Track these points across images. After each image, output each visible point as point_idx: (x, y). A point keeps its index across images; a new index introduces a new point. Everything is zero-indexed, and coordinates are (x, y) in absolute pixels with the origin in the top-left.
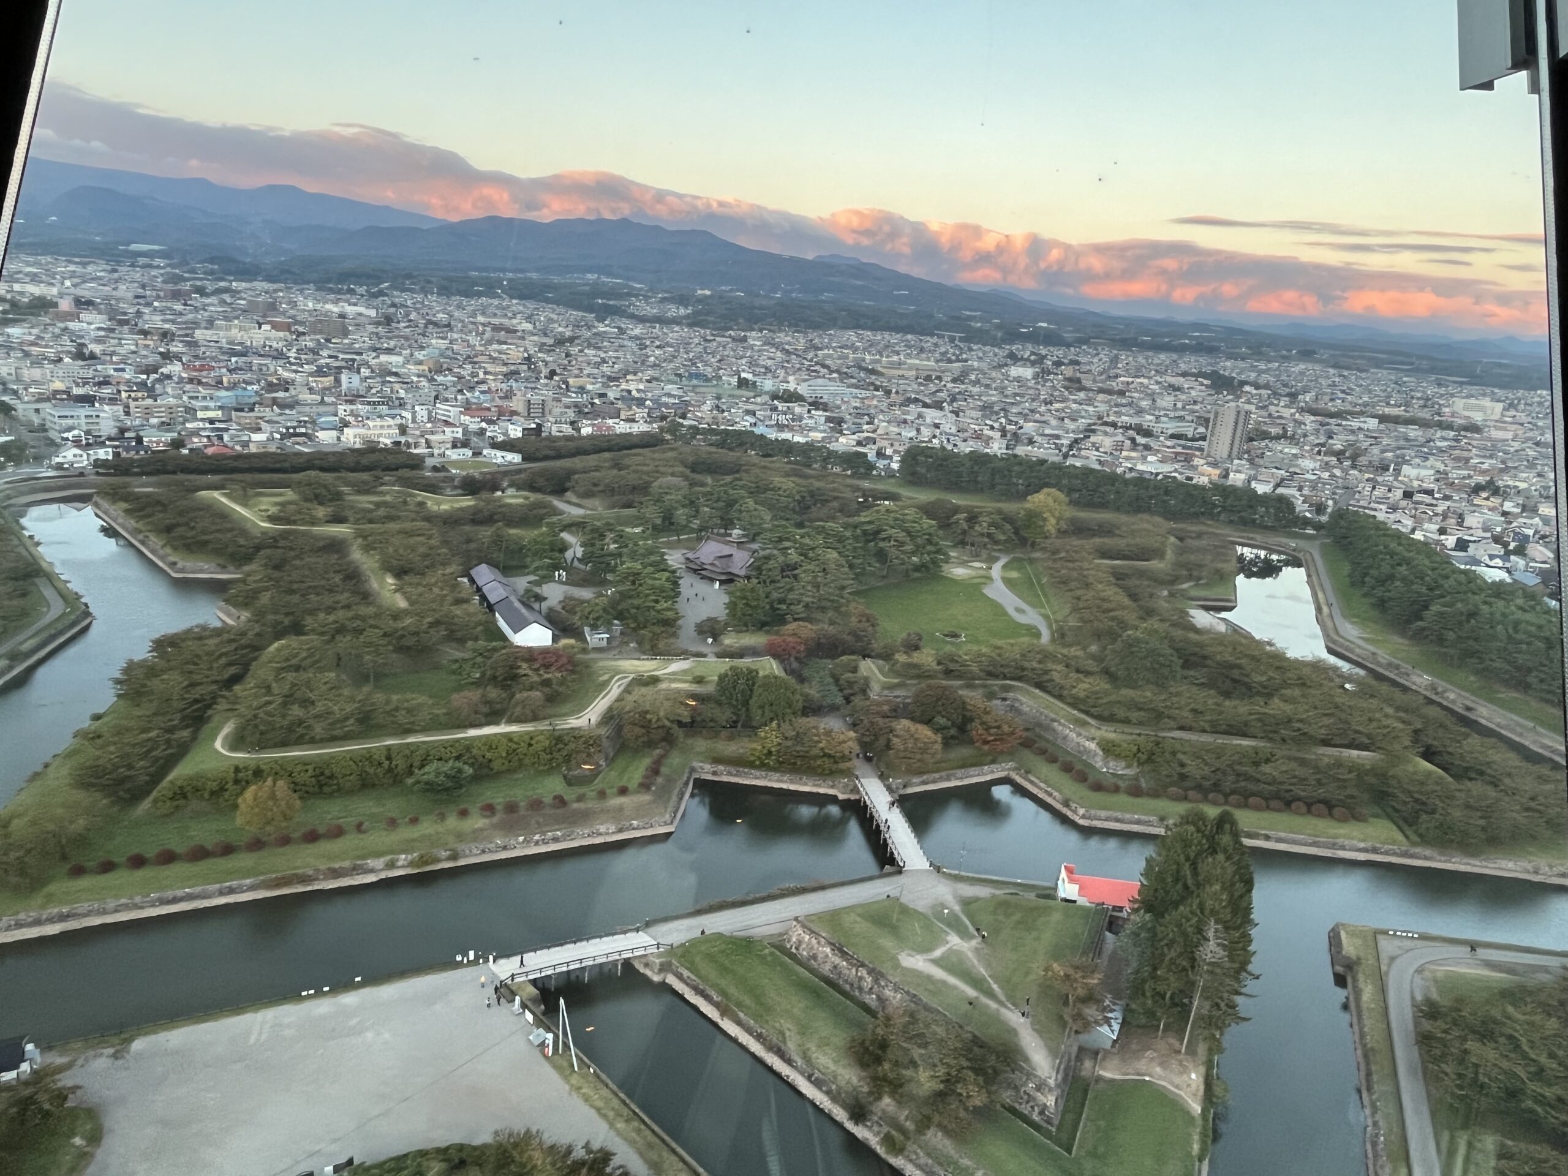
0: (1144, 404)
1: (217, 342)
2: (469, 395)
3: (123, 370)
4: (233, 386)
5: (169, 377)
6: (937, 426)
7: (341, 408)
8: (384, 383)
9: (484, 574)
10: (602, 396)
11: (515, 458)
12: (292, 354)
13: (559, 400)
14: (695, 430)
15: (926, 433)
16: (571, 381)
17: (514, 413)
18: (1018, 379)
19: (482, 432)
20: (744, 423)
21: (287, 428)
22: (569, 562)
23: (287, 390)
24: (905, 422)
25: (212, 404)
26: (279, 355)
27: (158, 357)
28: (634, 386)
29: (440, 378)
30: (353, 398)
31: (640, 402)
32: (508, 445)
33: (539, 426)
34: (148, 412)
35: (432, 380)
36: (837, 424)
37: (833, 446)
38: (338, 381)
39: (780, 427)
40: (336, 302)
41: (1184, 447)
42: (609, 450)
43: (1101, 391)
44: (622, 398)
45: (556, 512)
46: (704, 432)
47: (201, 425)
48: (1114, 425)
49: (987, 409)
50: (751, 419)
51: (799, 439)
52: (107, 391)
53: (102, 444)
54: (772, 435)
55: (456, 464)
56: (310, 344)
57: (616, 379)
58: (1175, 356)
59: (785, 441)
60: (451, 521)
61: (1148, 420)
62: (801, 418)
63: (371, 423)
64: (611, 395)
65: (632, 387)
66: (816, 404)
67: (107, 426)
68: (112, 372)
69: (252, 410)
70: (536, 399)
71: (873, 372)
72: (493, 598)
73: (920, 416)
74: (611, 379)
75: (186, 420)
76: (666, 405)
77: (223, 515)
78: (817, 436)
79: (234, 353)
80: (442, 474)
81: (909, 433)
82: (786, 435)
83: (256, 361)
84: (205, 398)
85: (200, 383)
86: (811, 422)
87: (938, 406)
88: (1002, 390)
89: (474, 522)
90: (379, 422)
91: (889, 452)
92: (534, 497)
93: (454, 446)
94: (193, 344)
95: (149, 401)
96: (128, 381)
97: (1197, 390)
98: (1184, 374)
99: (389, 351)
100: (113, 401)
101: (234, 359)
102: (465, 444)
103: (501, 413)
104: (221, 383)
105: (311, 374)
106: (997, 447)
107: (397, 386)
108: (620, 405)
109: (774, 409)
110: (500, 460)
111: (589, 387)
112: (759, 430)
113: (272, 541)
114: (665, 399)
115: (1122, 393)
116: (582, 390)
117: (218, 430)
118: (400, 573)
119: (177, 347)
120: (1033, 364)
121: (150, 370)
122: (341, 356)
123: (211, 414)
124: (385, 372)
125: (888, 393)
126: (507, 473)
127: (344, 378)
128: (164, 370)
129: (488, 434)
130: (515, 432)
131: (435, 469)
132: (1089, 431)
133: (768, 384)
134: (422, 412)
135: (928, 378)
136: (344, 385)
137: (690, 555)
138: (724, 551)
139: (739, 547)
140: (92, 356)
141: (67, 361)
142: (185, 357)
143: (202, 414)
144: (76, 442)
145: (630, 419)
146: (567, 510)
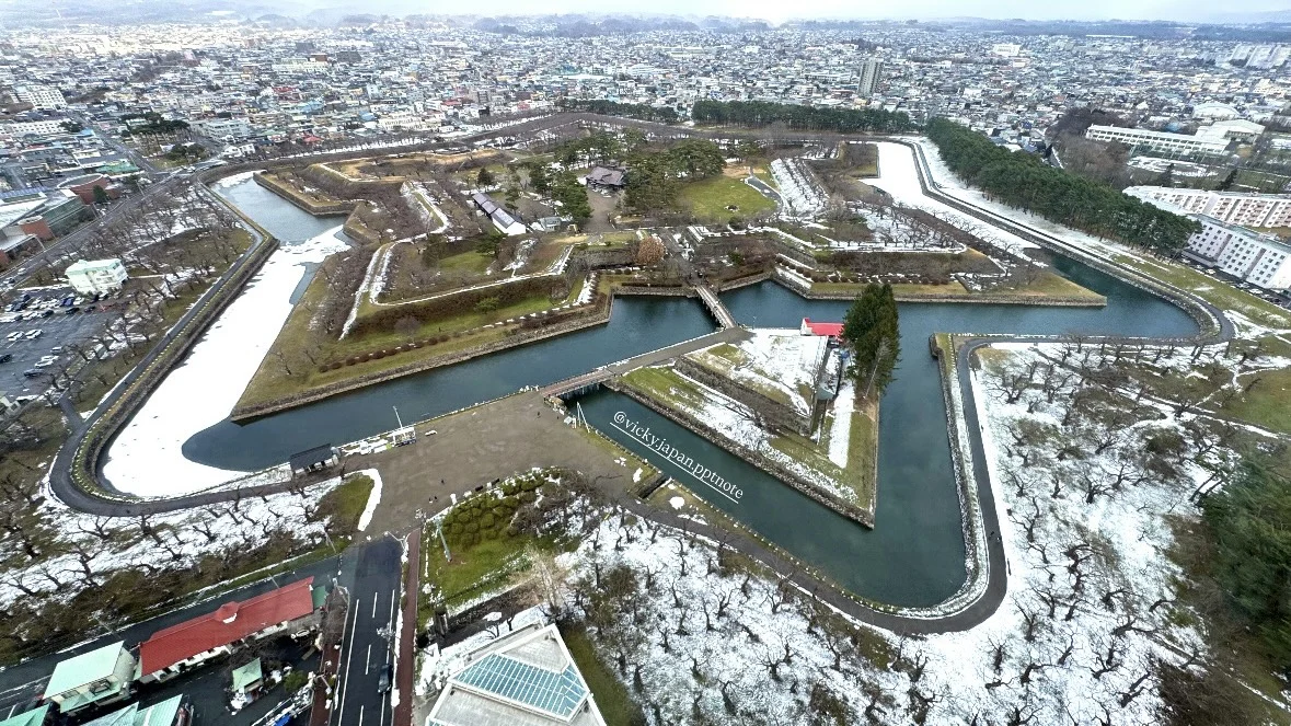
0: (822, 63)
1: (287, 72)
2: (442, 92)
3: (239, 95)
4: (306, 99)
5: (267, 97)
6: (708, 87)
7: (373, 106)
8: (392, 89)
9: (480, 197)
10: (517, 86)
11: (480, 130)
12: (333, 75)
13: (493, 91)
14: (575, 102)
15: (702, 94)
16: (498, 78)
17: (471, 101)
18: (750, 54)
19: (456, 114)
20: (602, 96)
22: (524, 186)
23: (339, 99)
24: (690, 86)
25: (298, 111)
26: (323, 77)
27: (257, 86)
28: (535, 78)
29: (423, 83)
30: (378, 101)
31: (539, 88)
33: (488, 108)
34: (264, 120)
35: (418, 85)
36: (652, 90)
37: (654, 105)
38: (365, 90)
39: (621, 96)
41: (845, 88)
43: (797, 57)
44: (530, 86)
45: (510, 158)
46: (581, 103)
47: (296, 125)
48: (806, 78)
49: (735, 74)
50: (605, 93)
51: (633, 102)
52: (235, 109)
53: (245, 142)
54: (618, 101)
55: (448, 135)
56: (342, 69)
57: (524, 74)
58: (837, 31)
59: (626, 105)
61: (825, 73)
62: (632, 90)
63: (393, 115)
64: (524, 84)
66: (638, 80)
67: (245, 132)
68: (233, 97)
69: (322, 113)
70: (482, 91)
71: (667, 57)
72: (489, 211)
73: (698, 82)
74: (520, 75)
75: (287, 124)
76: (555, 88)
78: (642, 100)
79: (299, 78)
82: (626, 101)
83: (314, 82)
84: (293, 108)
85: (287, 99)
86: (638, 92)
87: (707, 74)
88: (741, 62)
90: (397, 114)
91: (684, 106)
93: (443, 125)
94: (274, 75)
95: (262, 113)
96: (245, 101)
97: (850, 52)
98: (844, 40)
99: (388, 69)
100: (242, 115)
101: (301, 82)
102: (449, 123)
103: (464, 101)
104: (298, 97)
105: (348, 87)
106: (743, 98)
107: (400, 91)
108: (529, 90)
109: (616, 86)
111: (509, 81)
112: (611, 99)
114: (555, 85)
115: (809, 58)
116: (505, 83)
117: (308, 127)
119: (265, 78)
120: (758, 42)
121: (255, 93)
122: (362, 75)
123: (300, 118)
124: (389, 82)
125: (677, 68)
127: (368, 87)
128: (263, 93)
129: (460, 116)
130: (475, 113)
132: (793, 83)
133: (610, 70)
134: (419, 106)
135: (700, 58)
136: (370, 93)
137: (588, 176)
138: (607, 172)
139: (615, 168)
140: (218, 88)
141: (205, 92)
142: (272, 84)
143: (295, 118)
144: (231, 142)
146: (515, 157)
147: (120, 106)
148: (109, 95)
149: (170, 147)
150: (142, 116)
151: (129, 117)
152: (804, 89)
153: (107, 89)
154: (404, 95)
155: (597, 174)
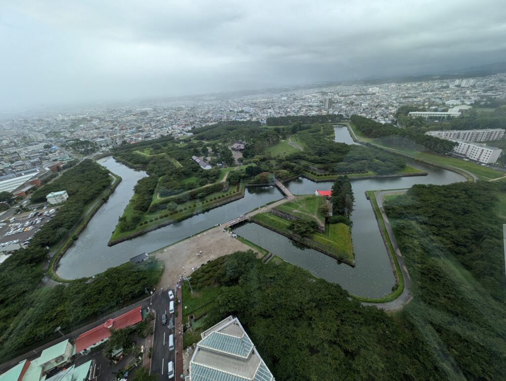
0: (309, 101)
1: (123, 121)
3: (107, 130)
4: (130, 129)
5: (116, 130)
6: (271, 113)
7: (154, 129)
8: (160, 123)
9: (194, 157)
10: (204, 118)
11: (192, 134)
12: (139, 120)
13: (196, 121)
14: (224, 122)
15: (269, 114)
16: (197, 116)
17: (188, 125)
18: (284, 100)
20: (234, 119)
21: (145, 136)
22: (210, 152)
23: (142, 128)
24: (264, 113)
25: (128, 134)
26: (135, 121)
27: (113, 126)
30: (155, 127)
31: (212, 118)
32: (189, 131)
33: (194, 127)
36: (251, 115)
39: (240, 118)
40: (144, 108)
41: (319, 108)
42: (210, 129)
43: (301, 99)
45: (203, 143)
46: (226, 122)
47: (127, 138)
48: (305, 106)
49: (280, 107)
51: (245, 120)
52: (105, 135)
53: (109, 146)
54: (240, 120)
55: (181, 137)
57: (206, 114)
58: (313, 89)
59: (243, 121)
60: (185, 148)
61: (311, 104)
62: (244, 116)
63: (161, 132)
64: (206, 117)
65: (210, 115)
66: (246, 113)
67: (109, 142)
68: (105, 131)
69: (136, 133)
70: (192, 121)
71: (255, 104)
72: (198, 162)
73: (267, 111)
74: (204, 114)
76: (217, 118)
77: (139, 155)
78: (248, 119)
79: (127, 122)
80: (179, 139)
81: (266, 115)
82: (243, 120)
83: (132, 123)
84: (126, 133)
85: (123, 130)
86: (246, 116)
87: (270, 108)
88: (281, 103)
89: (189, 148)
90: (163, 131)
91: (263, 119)
92: (198, 141)
93: (179, 134)
94: (118, 122)
95: (115, 135)
96: (109, 132)
97: (319, 96)
98: (316, 93)
99: (158, 116)
100: (108, 137)
101: (128, 124)
102: (181, 133)
103: (186, 125)
104: (127, 129)
105: (145, 124)
106: (283, 115)
107: (163, 124)
108: (208, 119)
109: (238, 115)
110: (189, 135)
111: (201, 117)
112: (237, 120)
113: (152, 159)
115: (305, 99)
118: (179, 160)
119: (116, 123)
120: (286, 96)
121: (112, 129)
123: (128, 136)
125: (259, 107)
126: (191, 137)
129: (185, 130)
130: (190, 129)
131: (177, 139)
132: (300, 108)
133: (236, 110)
134: (170, 128)
135: (266, 103)
136: (152, 125)
137: (233, 147)
138: (239, 144)
139: (241, 143)
140: (99, 128)
141: (95, 130)
142: (118, 125)
143: (126, 136)
144: (104, 146)
145: (211, 122)
146: (206, 142)
147: (65, 137)
148: (61, 134)
149: (83, 150)
150: (73, 140)
151: (69, 141)
152: (305, 109)
153: (61, 132)
154: (165, 125)
155: (235, 146)
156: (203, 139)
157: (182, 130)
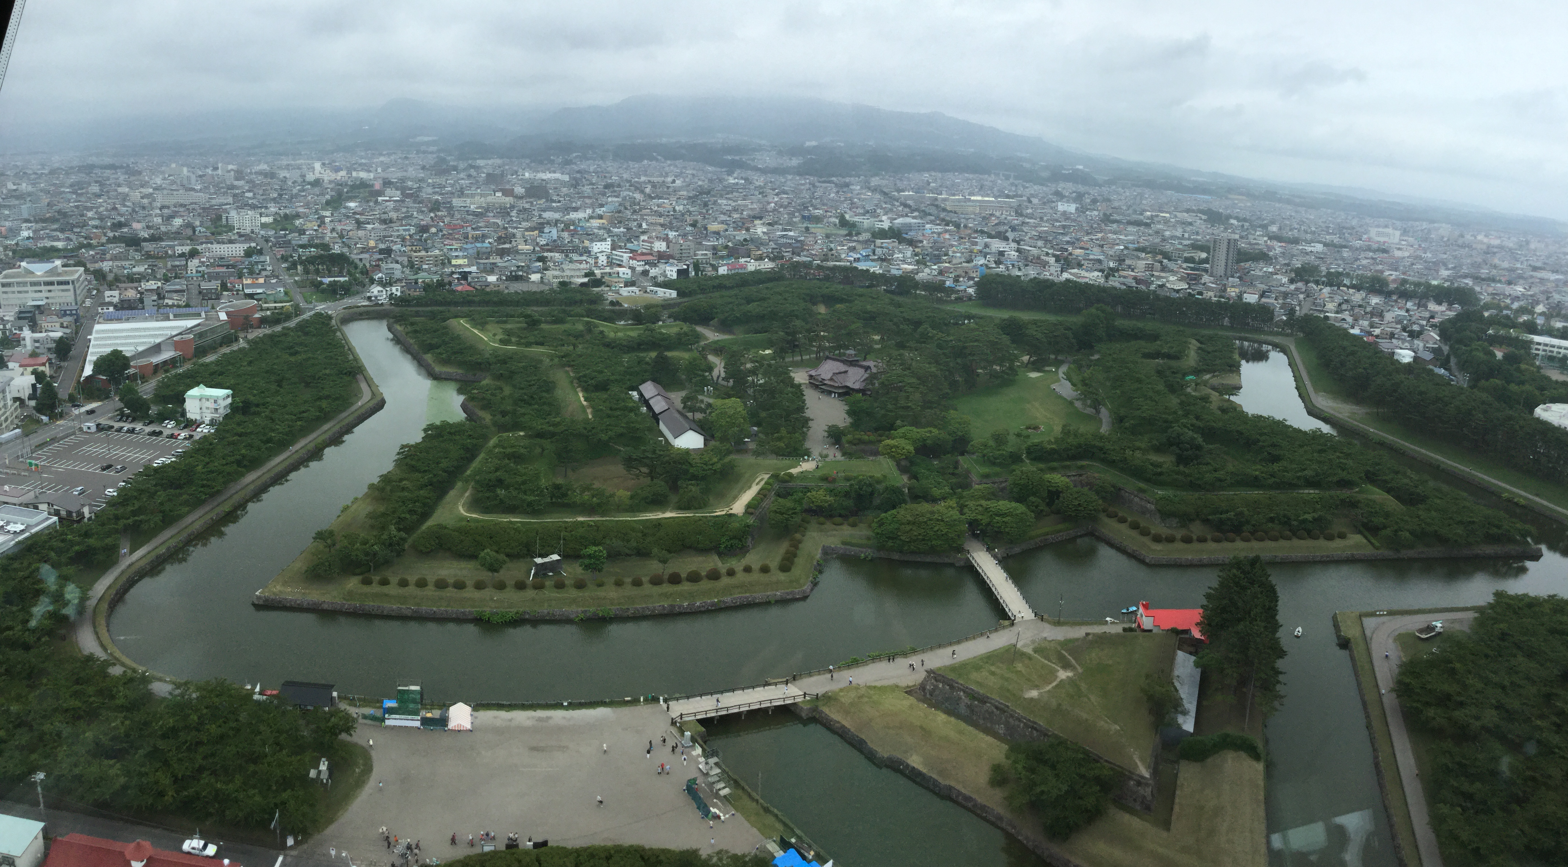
0: (1166, 234)
1: (465, 207)
2: (635, 243)
3: (409, 230)
4: (474, 241)
5: (435, 234)
6: (1002, 255)
7: (544, 255)
9: (649, 389)
10: (734, 239)
11: (672, 294)
12: (514, 212)
13: (700, 244)
14: (810, 267)
15: (992, 261)
16: (710, 227)
17: (670, 257)
18: (1064, 214)
20: (849, 260)
21: (511, 272)
22: (715, 379)
23: (510, 242)
24: (977, 252)
25: (459, 256)
27: (430, 220)
29: (615, 230)
31: (765, 243)
32: (666, 284)
33: (688, 267)
34: (422, 261)
36: (920, 256)
38: (541, 234)
40: (544, 171)
42: (743, 285)
43: (1131, 223)
44: (751, 240)
45: (702, 337)
46: (817, 268)
47: (452, 272)
48: (1143, 250)
50: (854, 255)
52: (398, 246)
53: (394, 283)
54: (872, 268)
55: (627, 298)
56: (527, 206)
59: (882, 275)
61: (1169, 246)
62: (893, 253)
63: (565, 267)
65: (761, 228)
66: (906, 239)
67: (398, 271)
68: (402, 232)
69: (488, 258)
70: (686, 244)
72: (657, 409)
73: (988, 246)
74: (741, 224)
75: (443, 268)
76: (786, 245)
78: (905, 268)
79: (477, 215)
80: (617, 308)
81: (979, 261)
82: (883, 269)
84: (456, 250)
85: (454, 238)
86: (901, 256)
87: (1000, 235)
88: (1052, 222)
89: (641, 348)
90: (572, 266)
91: (964, 279)
92: (685, 326)
93: (626, 285)
97: (1197, 224)
98: (1188, 209)
99: (577, 209)
100: (402, 253)
101: (475, 220)
102: (633, 283)
103: (660, 257)
104: (466, 238)
105: (526, 228)
107: (585, 235)
108: (749, 245)
109: (872, 246)
110: (660, 296)
111: (724, 232)
112: (861, 265)
113: (500, 359)
116: (718, 235)
117: (465, 273)
120: (1075, 200)
122: (545, 214)
123: (461, 261)
126: (667, 305)
128: (433, 230)
129: (651, 275)
130: (672, 272)
131: (612, 303)
133: (868, 224)
135: (991, 213)
137: (813, 373)
138: (842, 367)
139: (853, 363)
145: (760, 258)
146: (711, 335)
152: (1141, 264)
155: (828, 370)
156: (705, 319)
157: (645, 273)
